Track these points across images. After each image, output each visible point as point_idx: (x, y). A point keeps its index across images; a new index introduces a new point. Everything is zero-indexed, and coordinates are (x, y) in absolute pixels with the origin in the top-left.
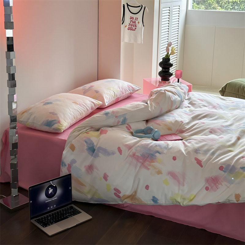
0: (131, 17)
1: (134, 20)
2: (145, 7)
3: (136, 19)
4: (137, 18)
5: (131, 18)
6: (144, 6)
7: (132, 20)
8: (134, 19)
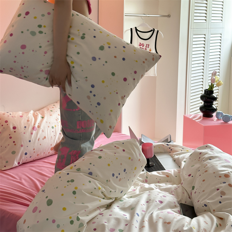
0: (140, 43)
1: (144, 47)
2: (158, 31)
3: (147, 46)
4: (149, 45)
5: (140, 45)
6: (156, 30)
7: (141, 47)
8: (145, 45)
